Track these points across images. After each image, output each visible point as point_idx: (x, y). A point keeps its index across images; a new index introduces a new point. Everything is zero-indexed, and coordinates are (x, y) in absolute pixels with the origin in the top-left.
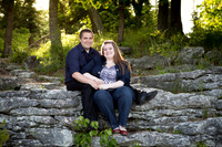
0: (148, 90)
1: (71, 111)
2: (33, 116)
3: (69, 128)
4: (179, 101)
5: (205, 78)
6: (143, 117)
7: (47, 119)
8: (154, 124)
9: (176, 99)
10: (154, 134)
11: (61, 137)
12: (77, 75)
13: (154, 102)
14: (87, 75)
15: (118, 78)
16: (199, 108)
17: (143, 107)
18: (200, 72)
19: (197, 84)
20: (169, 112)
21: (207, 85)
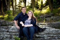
4: (55, 32)
6: (42, 37)
8: (45, 39)
9: (54, 31)
13: (45, 32)
20: (51, 35)
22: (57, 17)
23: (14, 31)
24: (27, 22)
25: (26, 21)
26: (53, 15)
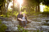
0: (30, 21)
1: (18, 24)
2: (12, 25)
3: (17, 27)
4: (35, 23)
7: (14, 25)
8: (31, 26)
10: (30, 28)
11: (16, 28)
12: (19, 18)
13: (31, 23)
14: (20, 18)
15: (25, 19)
16: (39, 24)
17: (29, 24)
18: (40, 18)
20: (34, 25)
22: (32, 16)
26: (30, 15)
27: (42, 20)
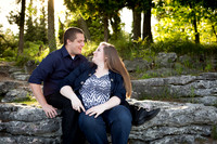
5: (196, 85)
18: (190, 78)
19: (187, 90)
21: (198, 92)
23: (35, 128)
24: (91, 85)
25: (88, 81)
27: (202, 87)
